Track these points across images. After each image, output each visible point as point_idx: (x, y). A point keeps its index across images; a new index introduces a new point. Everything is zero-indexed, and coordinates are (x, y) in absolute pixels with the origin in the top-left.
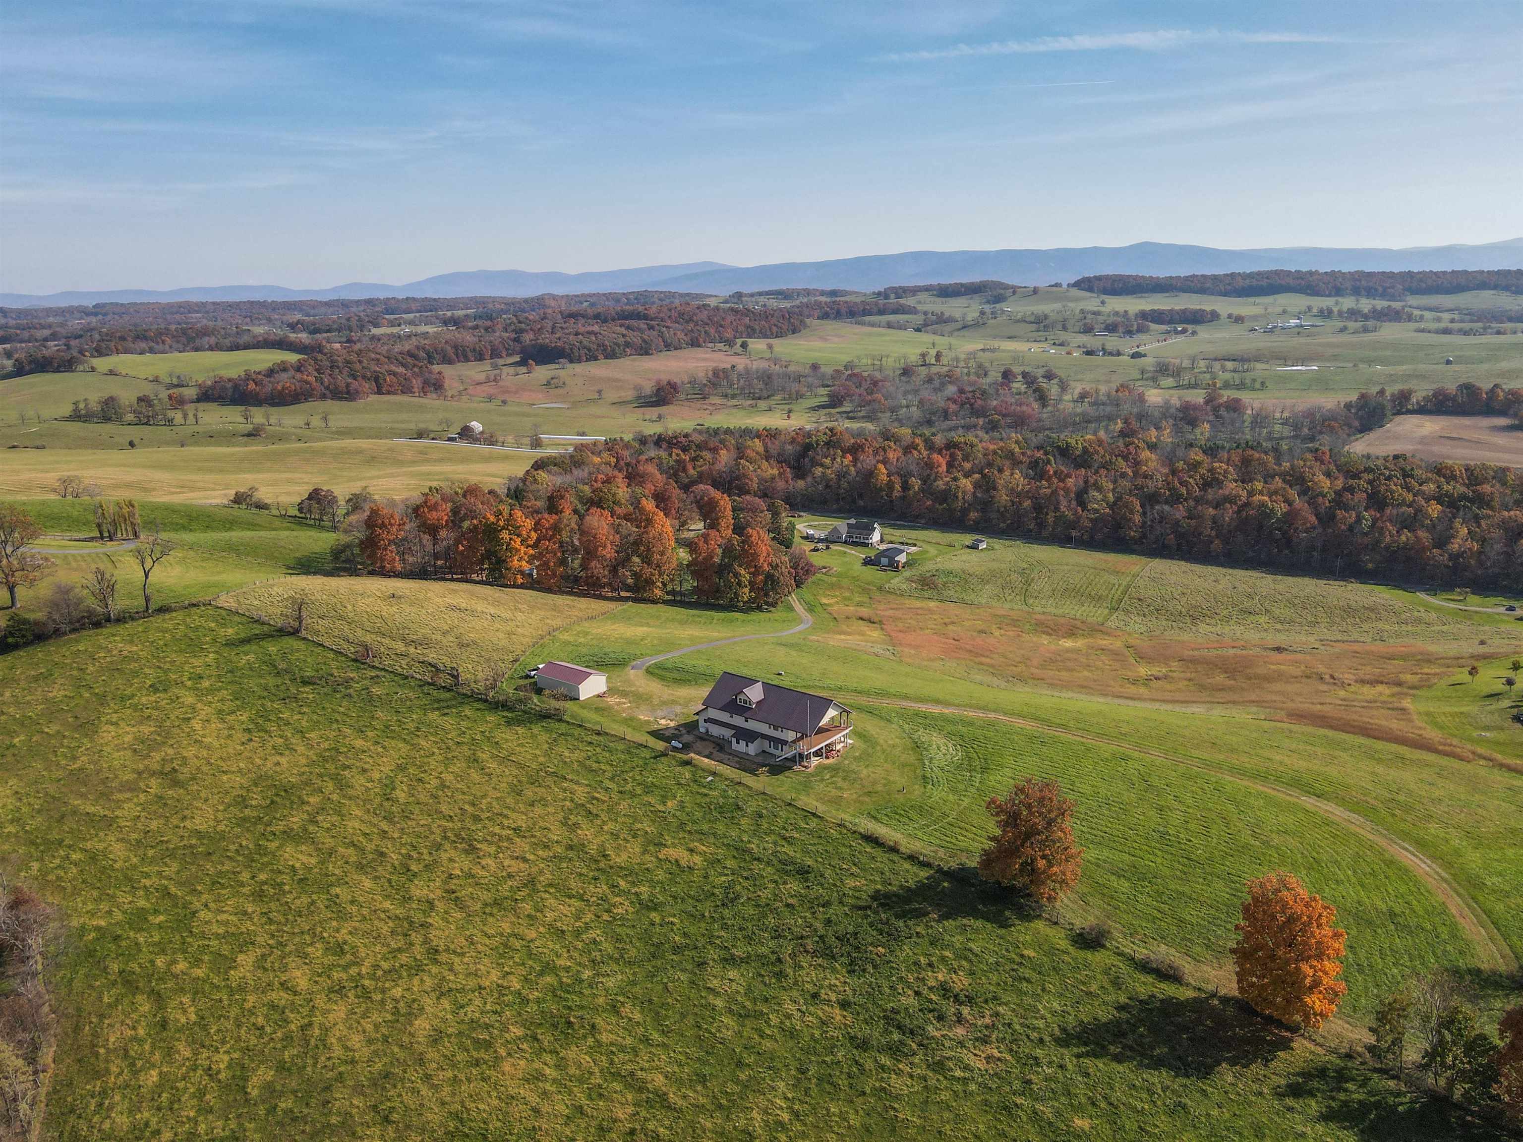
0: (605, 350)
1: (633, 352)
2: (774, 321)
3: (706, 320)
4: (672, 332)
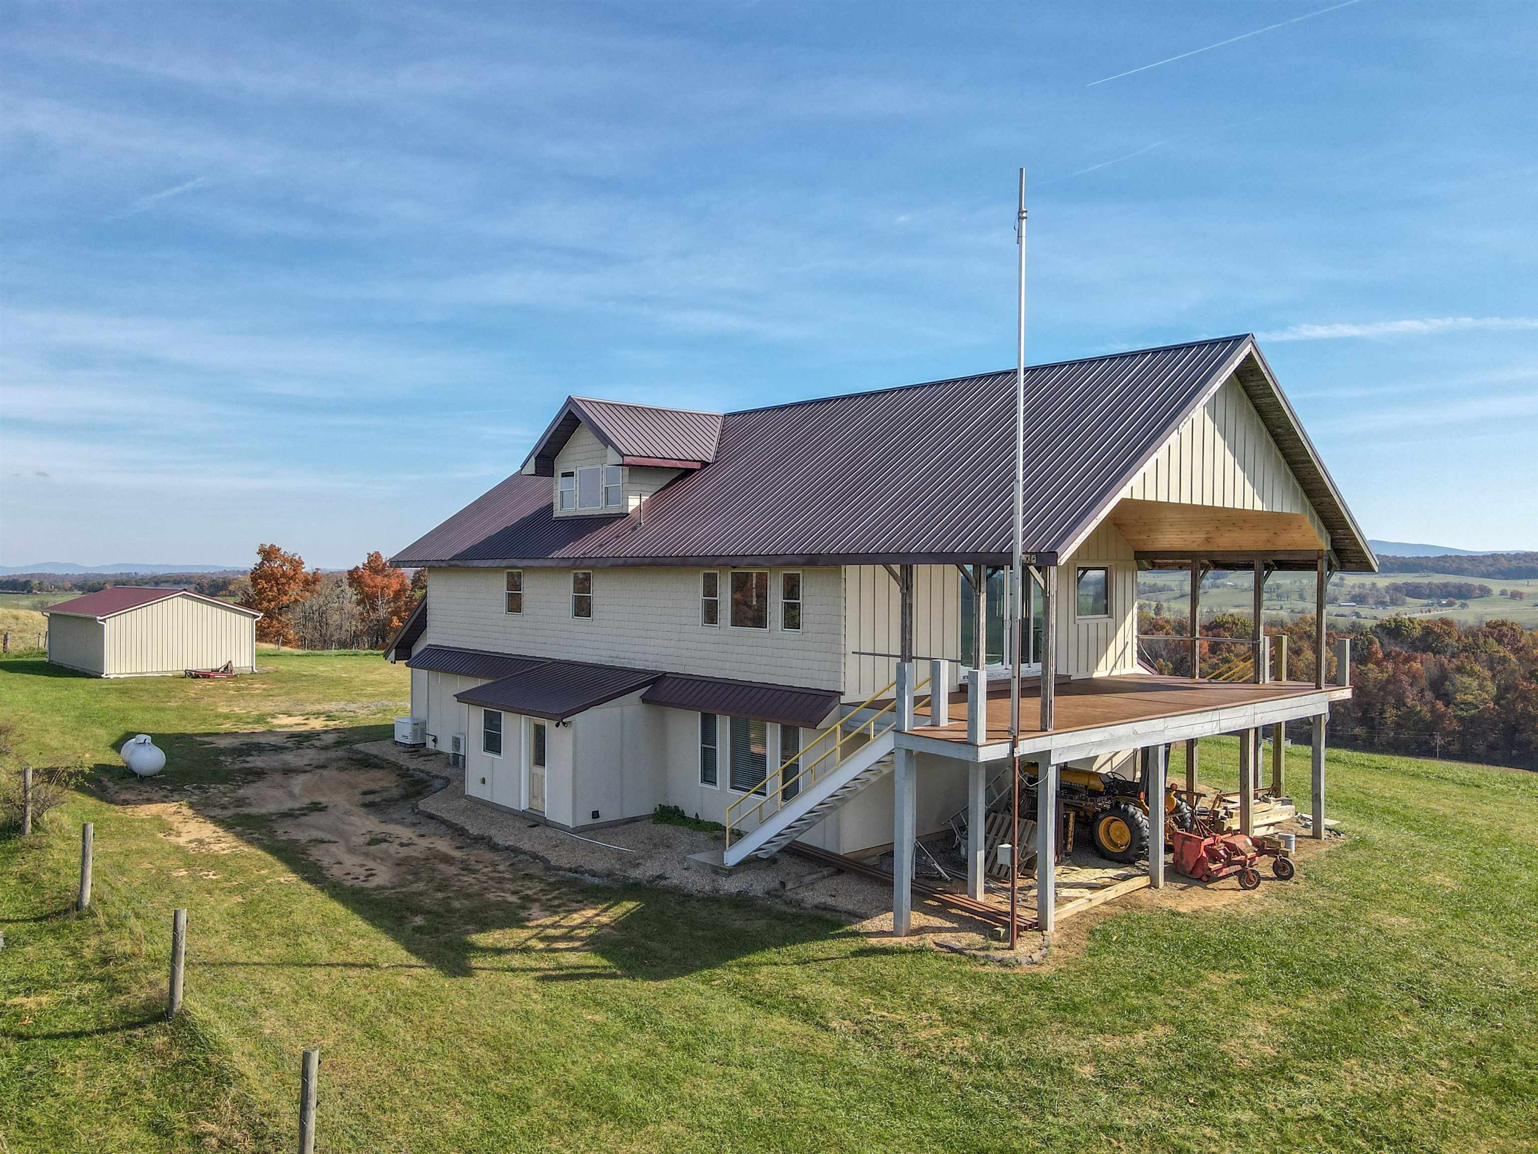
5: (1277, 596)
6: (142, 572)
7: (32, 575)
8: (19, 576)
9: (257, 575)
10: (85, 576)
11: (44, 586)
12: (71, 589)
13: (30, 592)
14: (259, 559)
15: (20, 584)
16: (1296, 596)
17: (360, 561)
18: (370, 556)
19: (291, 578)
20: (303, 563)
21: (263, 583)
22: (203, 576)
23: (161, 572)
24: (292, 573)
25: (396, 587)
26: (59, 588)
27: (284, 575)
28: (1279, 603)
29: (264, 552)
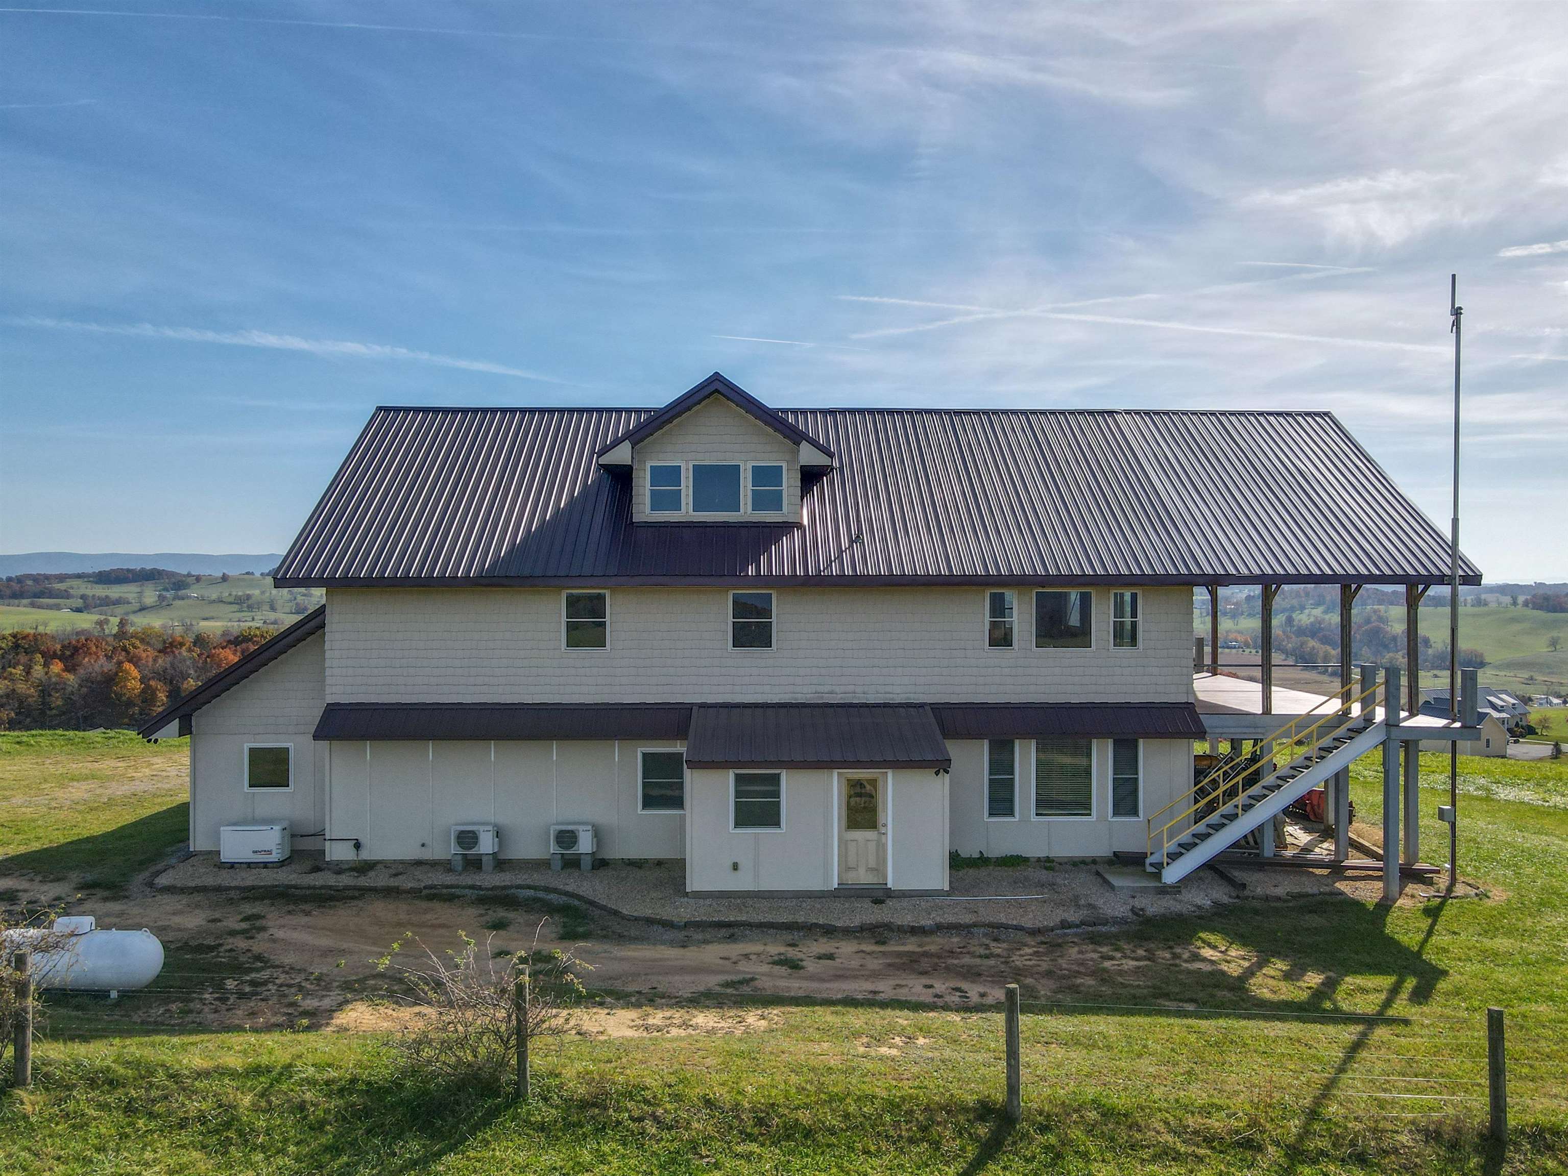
5: (248, 607)
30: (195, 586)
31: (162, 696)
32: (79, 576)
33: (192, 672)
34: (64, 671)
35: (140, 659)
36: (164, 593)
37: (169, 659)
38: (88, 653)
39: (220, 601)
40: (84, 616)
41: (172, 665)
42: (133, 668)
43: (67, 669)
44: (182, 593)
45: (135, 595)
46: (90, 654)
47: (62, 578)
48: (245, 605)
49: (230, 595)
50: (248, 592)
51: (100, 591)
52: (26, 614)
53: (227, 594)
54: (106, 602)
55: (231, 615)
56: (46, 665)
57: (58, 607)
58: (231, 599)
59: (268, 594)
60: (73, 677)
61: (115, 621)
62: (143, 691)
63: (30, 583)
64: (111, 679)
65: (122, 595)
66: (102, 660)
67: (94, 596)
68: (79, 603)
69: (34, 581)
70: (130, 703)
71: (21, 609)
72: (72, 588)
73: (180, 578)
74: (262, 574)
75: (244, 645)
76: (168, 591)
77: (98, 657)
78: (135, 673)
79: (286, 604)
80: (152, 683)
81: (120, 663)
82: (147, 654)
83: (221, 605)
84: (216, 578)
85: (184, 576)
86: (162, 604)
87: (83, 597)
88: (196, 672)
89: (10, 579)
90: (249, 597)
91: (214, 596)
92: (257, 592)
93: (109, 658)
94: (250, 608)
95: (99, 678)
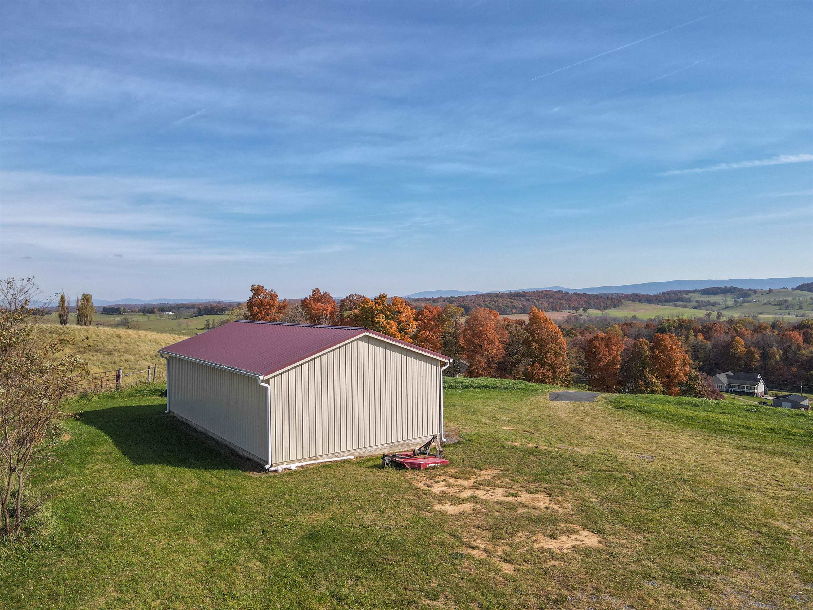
0: (500, 309)
1: (517, 311)
2: (601, 300)
3: (561, 298)
4: (540, 303)
5: (786, 307)
6: (171, 303)
7: (120, 305)
8: (114, 305)
9: (250, 305)
10: (145, 305)
11: (126, 311)
12: (138, 312)
13: (119, 313)
14: (251, 294)
15: (115, 309)
16: (798, 307)
17: (308, 294)
18: (314, 291)
19: (272, 306)
20: (277, 296)
21: (256, 309)
22: (200, 304)
23: (180, 302)
24: (273, 302)
25: (330, 309)
26: (132, 311)
27: (269, 304)
28: (787, 311)
29: (255, 289)
30: (754, 296)
31: (757, 356)
32: (694, 291)
33: (774, 343)
34: (704, 339)
35: (744, 335)
36: (737, 299)
37: (760, 335)
38: (716, 330)
39: (769, 303)
40: (698, 311)
41: (762, 339)
42: (741, 340)
43: (706, 338)
44: (746, 299)
45: (723, 301)
46: (717, 331)
47: (687, 292)
48: (784, 306)
49: (775, 300)
50: (785, 299)
51: (705, 298)
52: (672, 309)
53: (773, 300)
54: (708, 304)
55: (776, 311)
56: (695, 336)
57: (686, 307)
58: (776, 303)
59: (797, 300)
60: (709, 343)
61: (715, 313)
62: (747, 353)
63: (672, 295)
64: (729, 345)
65: (716, 300)
66: (723, 335)
67: (702, 301)
68: (695, 304)
69: (674, 294)
70: (739, 359)
71: (670, 307)
72: (692, 297)
73: (745, 292)
74: (792, 289)
75: (805, 330)
76: (739, 298)
77: (721, 333)
78: (742, 342)
79: (810, 306)
80: (752, 348)
81: (733, 337)
82: (747, 332)
83: (769, 306)
84: (765, 291)
85: (747, 290)
86: (736, 305)
87: (697, 301)
88: (777, 344)
89: (664, 293)
90: (786, 301)
91: (765, 301)
92: (790, 299)
93: (727, 333)
94: (787, 307)
95: (723, 344)
